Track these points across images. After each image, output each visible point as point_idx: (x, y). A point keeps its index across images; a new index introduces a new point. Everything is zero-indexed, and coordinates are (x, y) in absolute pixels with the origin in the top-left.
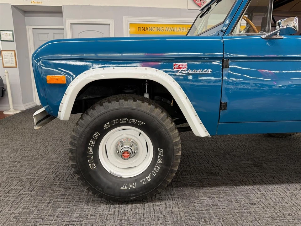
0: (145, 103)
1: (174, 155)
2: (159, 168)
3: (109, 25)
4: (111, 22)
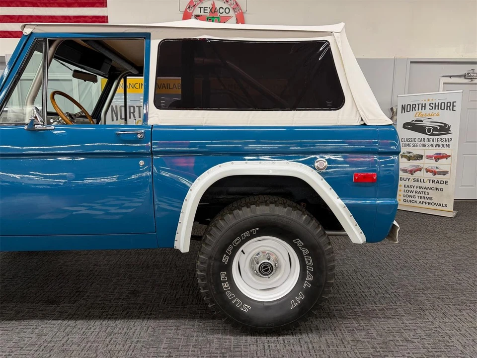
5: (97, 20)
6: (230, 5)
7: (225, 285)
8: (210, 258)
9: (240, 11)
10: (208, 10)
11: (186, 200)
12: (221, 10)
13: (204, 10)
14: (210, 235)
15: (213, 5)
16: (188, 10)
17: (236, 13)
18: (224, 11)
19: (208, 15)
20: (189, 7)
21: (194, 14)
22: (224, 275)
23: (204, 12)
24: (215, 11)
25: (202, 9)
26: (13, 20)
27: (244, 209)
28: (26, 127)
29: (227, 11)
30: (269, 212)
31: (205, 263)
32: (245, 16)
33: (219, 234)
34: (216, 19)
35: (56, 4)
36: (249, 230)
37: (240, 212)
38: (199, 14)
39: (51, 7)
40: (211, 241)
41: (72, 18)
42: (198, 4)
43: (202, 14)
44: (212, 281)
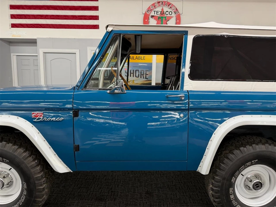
0: (10, 144)
1: (35, 188)
2: (24, 199)
3: (75, 53)
4: (77, 51)
5: (92, 18)
6: (172, 10)
7: (232, 197)
8: (224, 179)
9: (179, 13)
10: (159, 13)
11: (211, 141)
12: (167, 13)
13: (157, 13)
14: (223, 163)
15: (162, 9)
16: (147, 13)
17: (176, 15)
18: (168, 13)
19: (159, 15)
20: (148, 11)
21: (151, 15)
22: (232, 190)
23: (157, 14)
24: (163, 14)
25: (156, 12)
26: (42, 18)
27: (248, 146)
28: (108, 92)
29: (171, 13)
30: (265, 149)
31: (220, 182)
32: (181, 16)
33: (230, 163)
34: (164, 18)
35: (68, 9)
36: (251, 161)
37: (245, 149)
38: (154, 15)
39: (65, 10)
40: (225, 168)
41: (77, 17)
42: (153, 9)
43: (156, 15)
44: (224, 194)
